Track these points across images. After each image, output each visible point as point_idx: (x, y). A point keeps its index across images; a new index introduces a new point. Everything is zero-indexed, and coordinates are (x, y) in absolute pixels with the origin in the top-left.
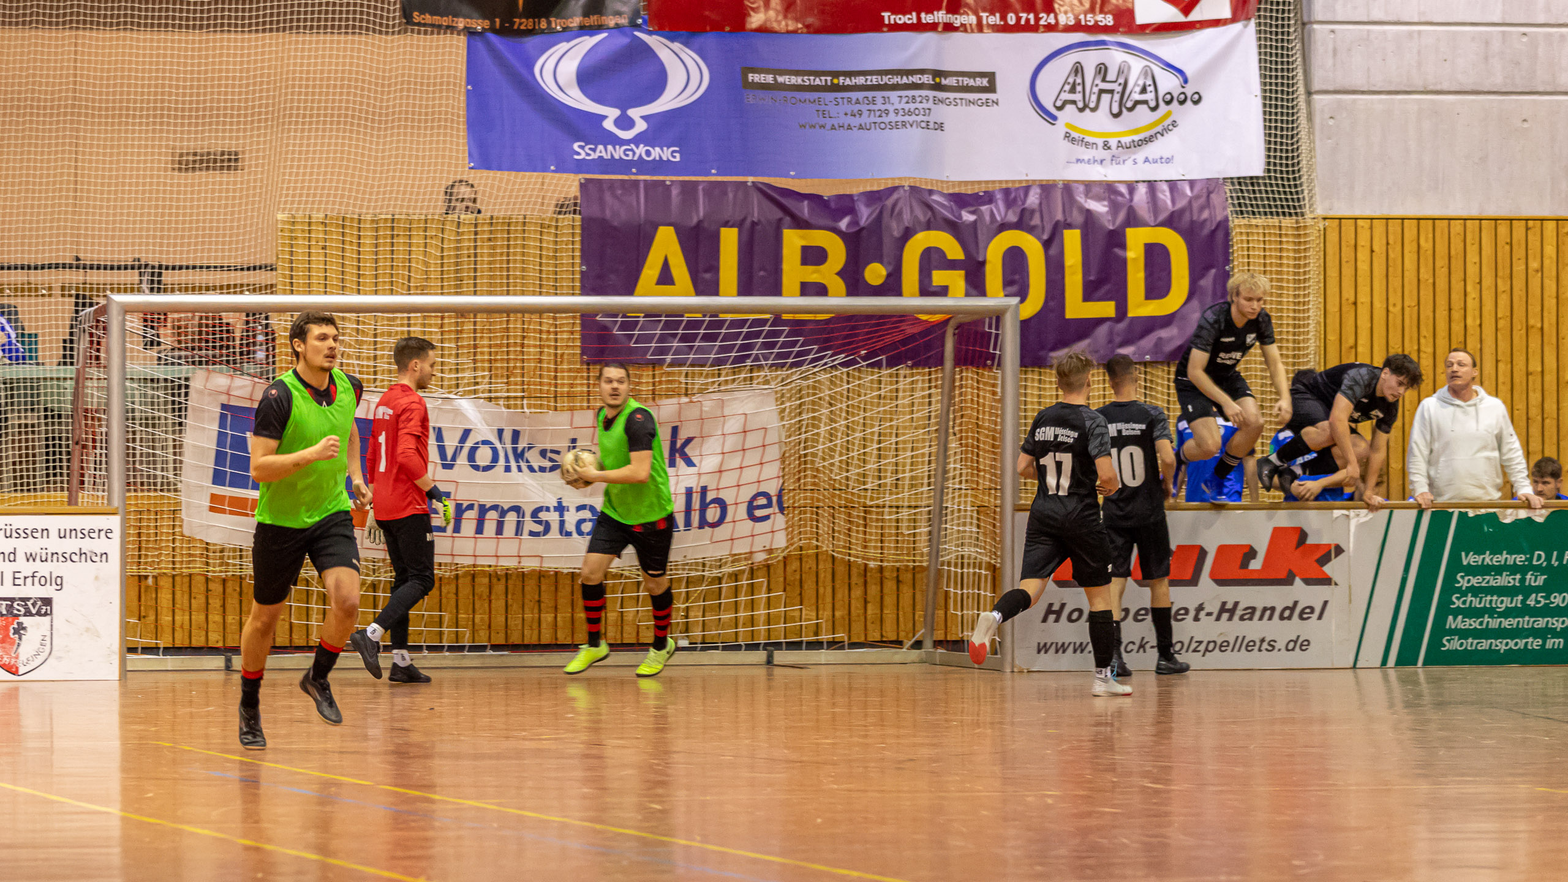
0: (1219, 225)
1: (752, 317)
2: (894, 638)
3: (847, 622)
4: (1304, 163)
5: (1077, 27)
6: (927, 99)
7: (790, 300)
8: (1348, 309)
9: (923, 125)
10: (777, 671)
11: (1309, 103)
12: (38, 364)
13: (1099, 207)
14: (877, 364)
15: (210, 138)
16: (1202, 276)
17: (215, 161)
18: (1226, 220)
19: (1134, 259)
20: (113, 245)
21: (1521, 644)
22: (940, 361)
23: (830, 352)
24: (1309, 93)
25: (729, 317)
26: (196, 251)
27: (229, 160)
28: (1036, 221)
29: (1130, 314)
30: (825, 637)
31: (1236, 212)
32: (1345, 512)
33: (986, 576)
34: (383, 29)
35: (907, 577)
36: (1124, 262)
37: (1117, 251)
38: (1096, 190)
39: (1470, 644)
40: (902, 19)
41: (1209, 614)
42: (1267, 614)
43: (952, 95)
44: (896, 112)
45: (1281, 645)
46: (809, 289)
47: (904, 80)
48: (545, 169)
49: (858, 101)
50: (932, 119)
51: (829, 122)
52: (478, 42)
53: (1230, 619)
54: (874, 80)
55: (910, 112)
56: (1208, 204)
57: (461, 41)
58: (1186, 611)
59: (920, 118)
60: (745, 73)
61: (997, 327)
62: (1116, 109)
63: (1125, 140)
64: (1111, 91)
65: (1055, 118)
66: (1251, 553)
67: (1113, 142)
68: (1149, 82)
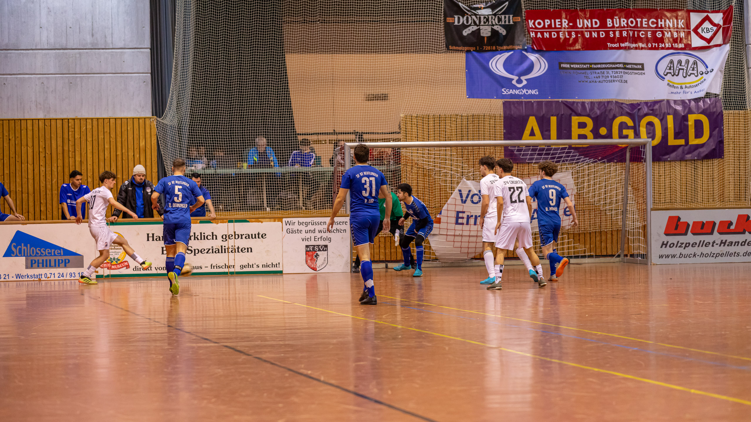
0: (720, 113)
1: (561, 147)
2: (611, 254)
3: (595, 249)
4: (747, 93)
5: (672, 48)
6: (622, 73)
7: (575, 141)
9: (620, 81)
10: (571, 266)
11: (748, 72)
12: (321, 166)
13: (679, 108)
14: (604, 162)
15: (378, 89)
16: (714, 131)
17: (380, 97)
18: (722, 111)
19: (691, 125)
20: (346, 126)
22: (625, 161)
23: (588, 158)
24: (748, 68)
25: (553, 147)
26: (374, 127)
27: (385, 97)
28: (658, 112)
29: (690, 144)
30: (587, 254)
31: (725, 109)
33: (641, 232)
34: (437, 51)
35: (615, 233)
36: (687, 126)
37: (686, 123)
38: (678, 102)
40: (614, 45)
41: (717, 244)
42: (737, 243)
43: (630, 71)
44: (611, 77)
45: (741, 254)
46: (582, 137)
47: (614, 66)
48: (493, 98)
49: (598, 73)
50: (623, 79)
51: (589, 80)
52: (470, 55)
53: (724, 246)
54: (604, 66)
55: (616, 77)
56: (716, 106)
57: (464, 55)
58: (709, 243)
59: (619, 79)
60: (560, 63)
61: (644, 149)
62: (685, 75)
63: (688, 85)
64: (683, 69)
65: (664, 78)
66: (731, 223)
67: (684, 86)
68: (695, 66)
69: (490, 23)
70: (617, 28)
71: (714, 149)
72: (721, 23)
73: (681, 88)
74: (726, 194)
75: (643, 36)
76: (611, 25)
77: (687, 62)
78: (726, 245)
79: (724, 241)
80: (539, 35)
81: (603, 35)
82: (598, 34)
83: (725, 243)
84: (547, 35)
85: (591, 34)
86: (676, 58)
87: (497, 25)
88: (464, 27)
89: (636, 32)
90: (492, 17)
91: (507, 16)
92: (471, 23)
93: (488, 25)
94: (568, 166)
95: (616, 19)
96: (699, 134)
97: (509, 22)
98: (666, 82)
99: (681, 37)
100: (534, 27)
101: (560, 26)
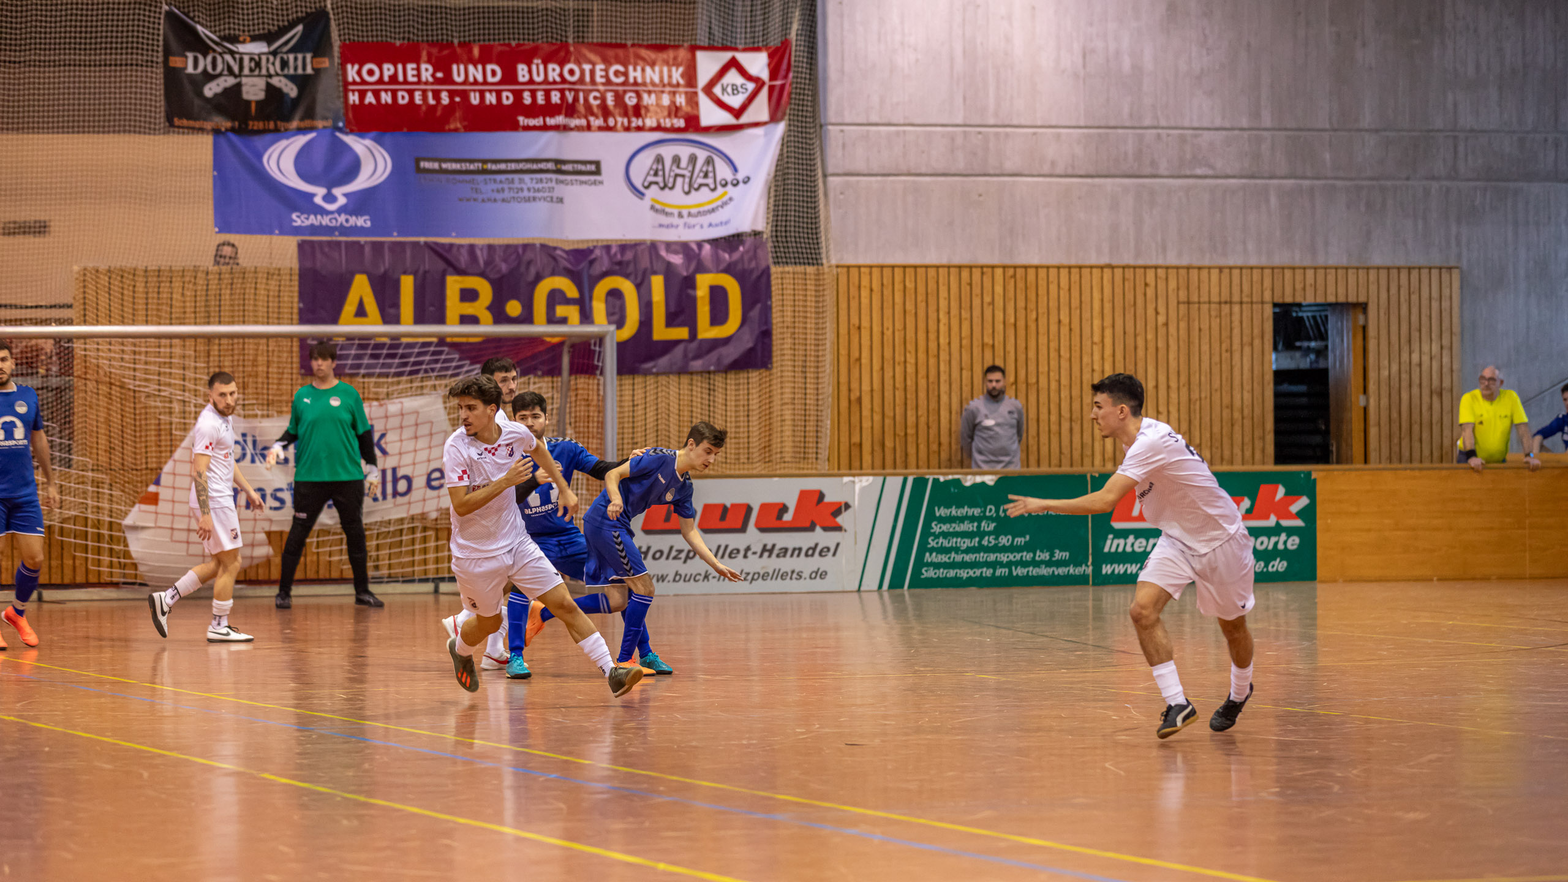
0: (763, 272)
1: (421, 340)
4: (822, 226)
5: (659, 128)
6: (551, 180)
8: (854, 333)
9: (550, 199)
10: (442, 599)
11: (825, 183)
13: (677, 259)
15: (26, 210)
16: (751, 310)
17: (30, 227)
18: (768, 268)
19: (702, 297)
21: (978, 572)
22: (559, 374)
24: (825, 176)
25: (404, 340)
27: (40, 227)
28: (631, 268)
29: (700, 337)
31: (775, 263)
32: (851, 478)
34: (151, 130)
36: (693, 300)
37: (690, 292)
38: (673, 247)
39: (942, 573)
40: (532, 122)
41: (754, 553)
42: (796, 552)
43: (569, 178)
44: (529, 190)
45: (806, 574)
46: (465, 319)
47: (535, 167)
48: (271, 233)
49: (501, 182)
50: (555, 194)
51: (480, 197)
52: (222, 140)
53: (770, 556)
54: (513, 166)
55: (538, 190)
56: (755, 256)
57: (208, 140)
58: (738, 551)
59: (546, 194)
60: (418, 161)
61: (600, 346)
62: (686, 188)
63: (694, 211)
64: (683, 176)
65: (643, 194)
66: (784, 509)
67: (685, 213)
68: (710, 169)
69: (264, 72)
70: (539, 84)
71: (751, 351)
72: (765, 75)
73: (680, 215)
74: (776, 446)
75: (598, 102)
76: (527, 78)
77: (693, 159)
78: (774, 555)
79: (769, 547)
80: (370, 98)
81: (508, 99)
82: (499, 98)
83: (771, 551)
84: (386, 98)
85: (482, 98)
86: (668, 152)
87: (277, 75)
88: (208, 77)
89: (581, 95)
90: (268, 60)
91: (300, 56)
92: (223, 70)
93: (259, 76)
94: (437, 383)
95: (538, 65)
96: (719, 316)
97: (304, 68)
98: (647, 202)
99: (678, 104)
100: (358, 79)
101: (415, 79)
